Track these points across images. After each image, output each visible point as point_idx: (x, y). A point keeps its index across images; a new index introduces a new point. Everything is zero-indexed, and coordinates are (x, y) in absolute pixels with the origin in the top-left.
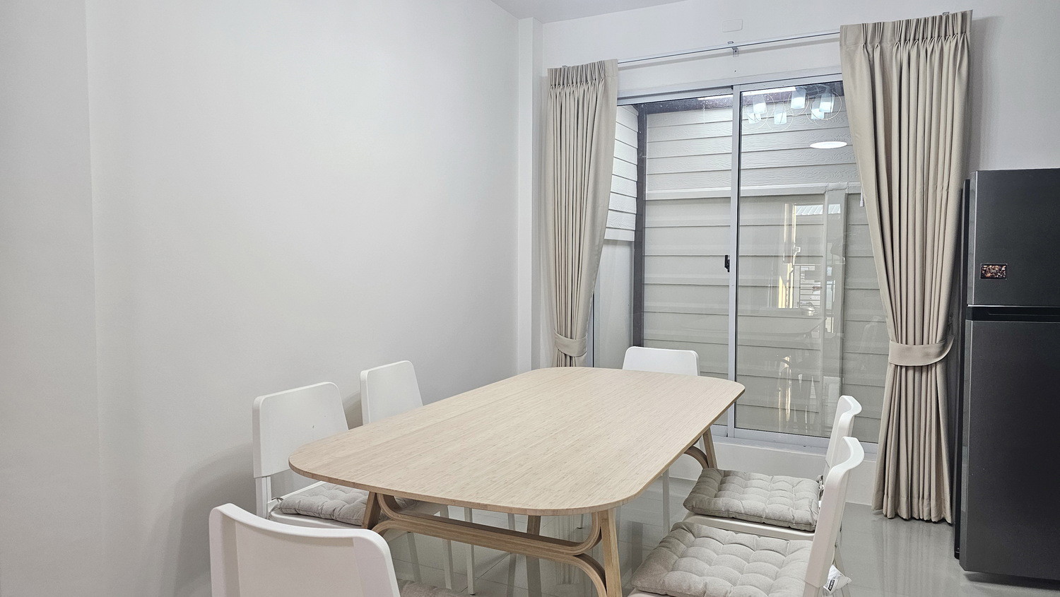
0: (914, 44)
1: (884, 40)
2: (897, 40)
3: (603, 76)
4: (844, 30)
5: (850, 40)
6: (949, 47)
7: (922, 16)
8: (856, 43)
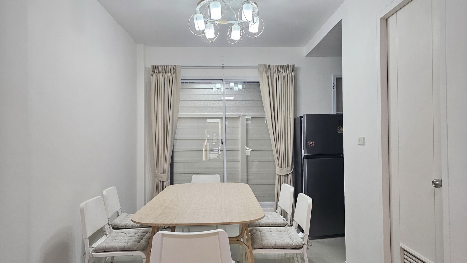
0: (280, 73)
1: (271, 70)
2: (275, 71)
3: (175, 71)
4: (260, 65)
5: (261, 69)
6: (289, 75)
7: (282, 64)
8: (263, 70)
